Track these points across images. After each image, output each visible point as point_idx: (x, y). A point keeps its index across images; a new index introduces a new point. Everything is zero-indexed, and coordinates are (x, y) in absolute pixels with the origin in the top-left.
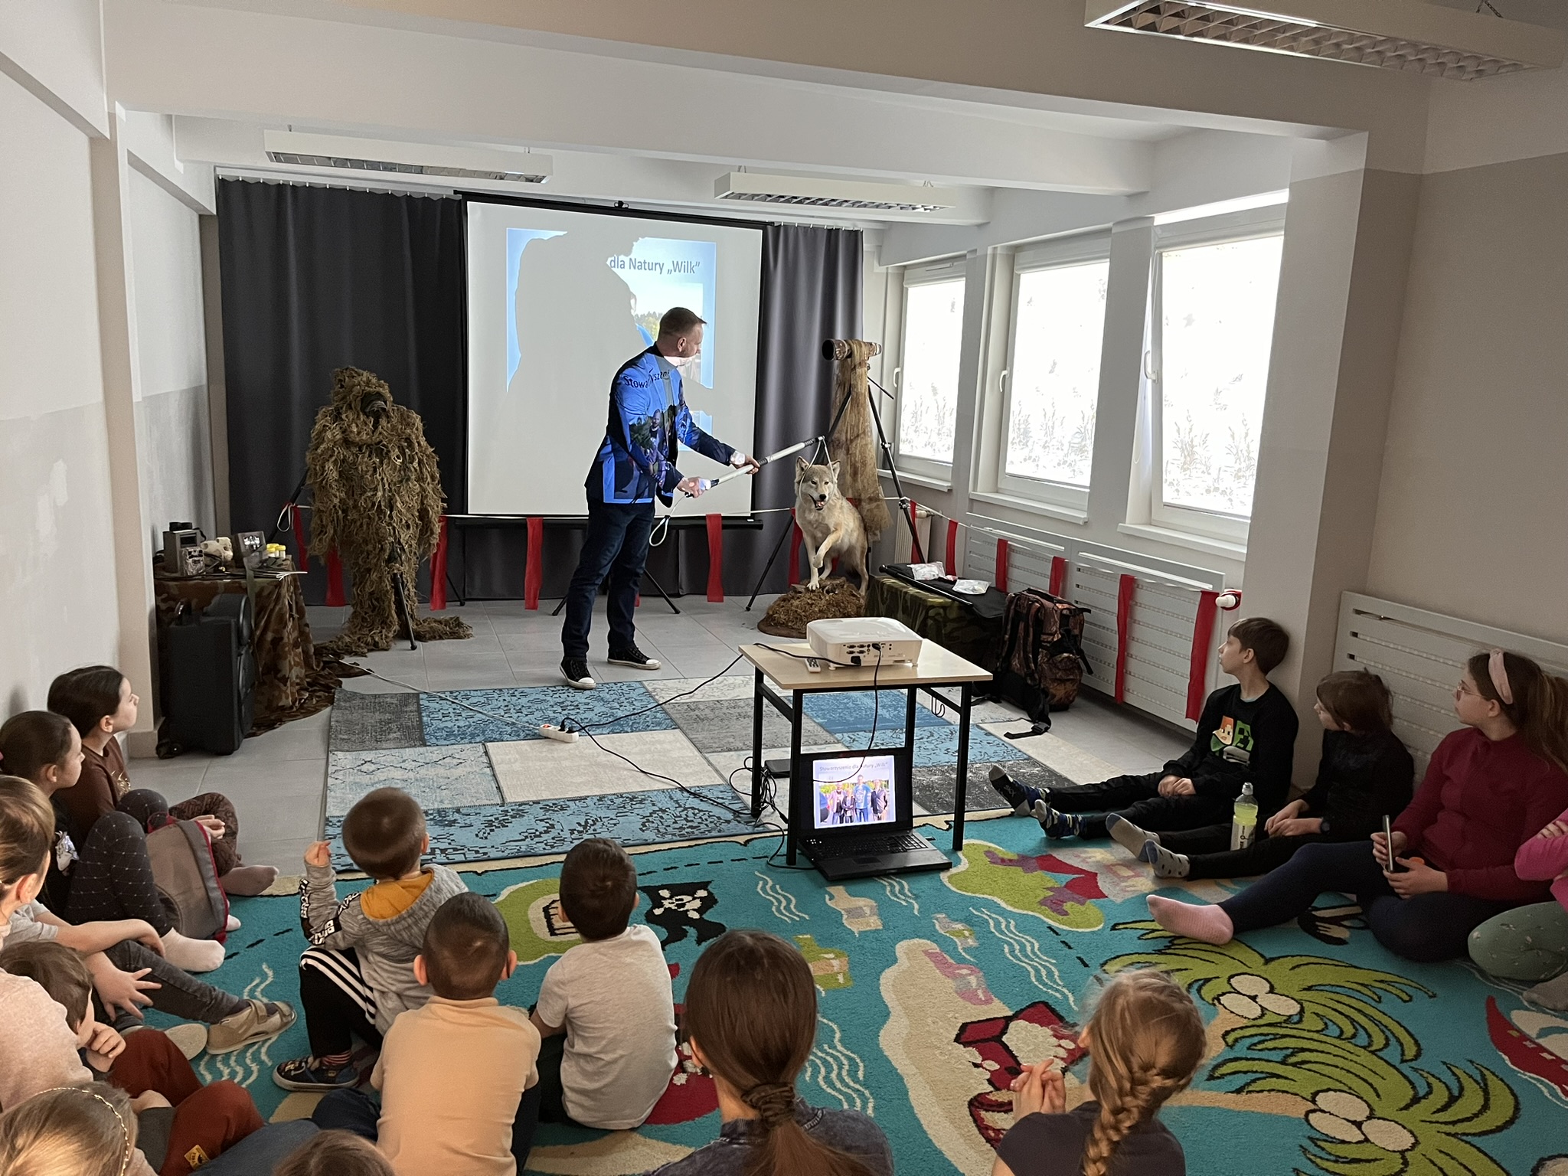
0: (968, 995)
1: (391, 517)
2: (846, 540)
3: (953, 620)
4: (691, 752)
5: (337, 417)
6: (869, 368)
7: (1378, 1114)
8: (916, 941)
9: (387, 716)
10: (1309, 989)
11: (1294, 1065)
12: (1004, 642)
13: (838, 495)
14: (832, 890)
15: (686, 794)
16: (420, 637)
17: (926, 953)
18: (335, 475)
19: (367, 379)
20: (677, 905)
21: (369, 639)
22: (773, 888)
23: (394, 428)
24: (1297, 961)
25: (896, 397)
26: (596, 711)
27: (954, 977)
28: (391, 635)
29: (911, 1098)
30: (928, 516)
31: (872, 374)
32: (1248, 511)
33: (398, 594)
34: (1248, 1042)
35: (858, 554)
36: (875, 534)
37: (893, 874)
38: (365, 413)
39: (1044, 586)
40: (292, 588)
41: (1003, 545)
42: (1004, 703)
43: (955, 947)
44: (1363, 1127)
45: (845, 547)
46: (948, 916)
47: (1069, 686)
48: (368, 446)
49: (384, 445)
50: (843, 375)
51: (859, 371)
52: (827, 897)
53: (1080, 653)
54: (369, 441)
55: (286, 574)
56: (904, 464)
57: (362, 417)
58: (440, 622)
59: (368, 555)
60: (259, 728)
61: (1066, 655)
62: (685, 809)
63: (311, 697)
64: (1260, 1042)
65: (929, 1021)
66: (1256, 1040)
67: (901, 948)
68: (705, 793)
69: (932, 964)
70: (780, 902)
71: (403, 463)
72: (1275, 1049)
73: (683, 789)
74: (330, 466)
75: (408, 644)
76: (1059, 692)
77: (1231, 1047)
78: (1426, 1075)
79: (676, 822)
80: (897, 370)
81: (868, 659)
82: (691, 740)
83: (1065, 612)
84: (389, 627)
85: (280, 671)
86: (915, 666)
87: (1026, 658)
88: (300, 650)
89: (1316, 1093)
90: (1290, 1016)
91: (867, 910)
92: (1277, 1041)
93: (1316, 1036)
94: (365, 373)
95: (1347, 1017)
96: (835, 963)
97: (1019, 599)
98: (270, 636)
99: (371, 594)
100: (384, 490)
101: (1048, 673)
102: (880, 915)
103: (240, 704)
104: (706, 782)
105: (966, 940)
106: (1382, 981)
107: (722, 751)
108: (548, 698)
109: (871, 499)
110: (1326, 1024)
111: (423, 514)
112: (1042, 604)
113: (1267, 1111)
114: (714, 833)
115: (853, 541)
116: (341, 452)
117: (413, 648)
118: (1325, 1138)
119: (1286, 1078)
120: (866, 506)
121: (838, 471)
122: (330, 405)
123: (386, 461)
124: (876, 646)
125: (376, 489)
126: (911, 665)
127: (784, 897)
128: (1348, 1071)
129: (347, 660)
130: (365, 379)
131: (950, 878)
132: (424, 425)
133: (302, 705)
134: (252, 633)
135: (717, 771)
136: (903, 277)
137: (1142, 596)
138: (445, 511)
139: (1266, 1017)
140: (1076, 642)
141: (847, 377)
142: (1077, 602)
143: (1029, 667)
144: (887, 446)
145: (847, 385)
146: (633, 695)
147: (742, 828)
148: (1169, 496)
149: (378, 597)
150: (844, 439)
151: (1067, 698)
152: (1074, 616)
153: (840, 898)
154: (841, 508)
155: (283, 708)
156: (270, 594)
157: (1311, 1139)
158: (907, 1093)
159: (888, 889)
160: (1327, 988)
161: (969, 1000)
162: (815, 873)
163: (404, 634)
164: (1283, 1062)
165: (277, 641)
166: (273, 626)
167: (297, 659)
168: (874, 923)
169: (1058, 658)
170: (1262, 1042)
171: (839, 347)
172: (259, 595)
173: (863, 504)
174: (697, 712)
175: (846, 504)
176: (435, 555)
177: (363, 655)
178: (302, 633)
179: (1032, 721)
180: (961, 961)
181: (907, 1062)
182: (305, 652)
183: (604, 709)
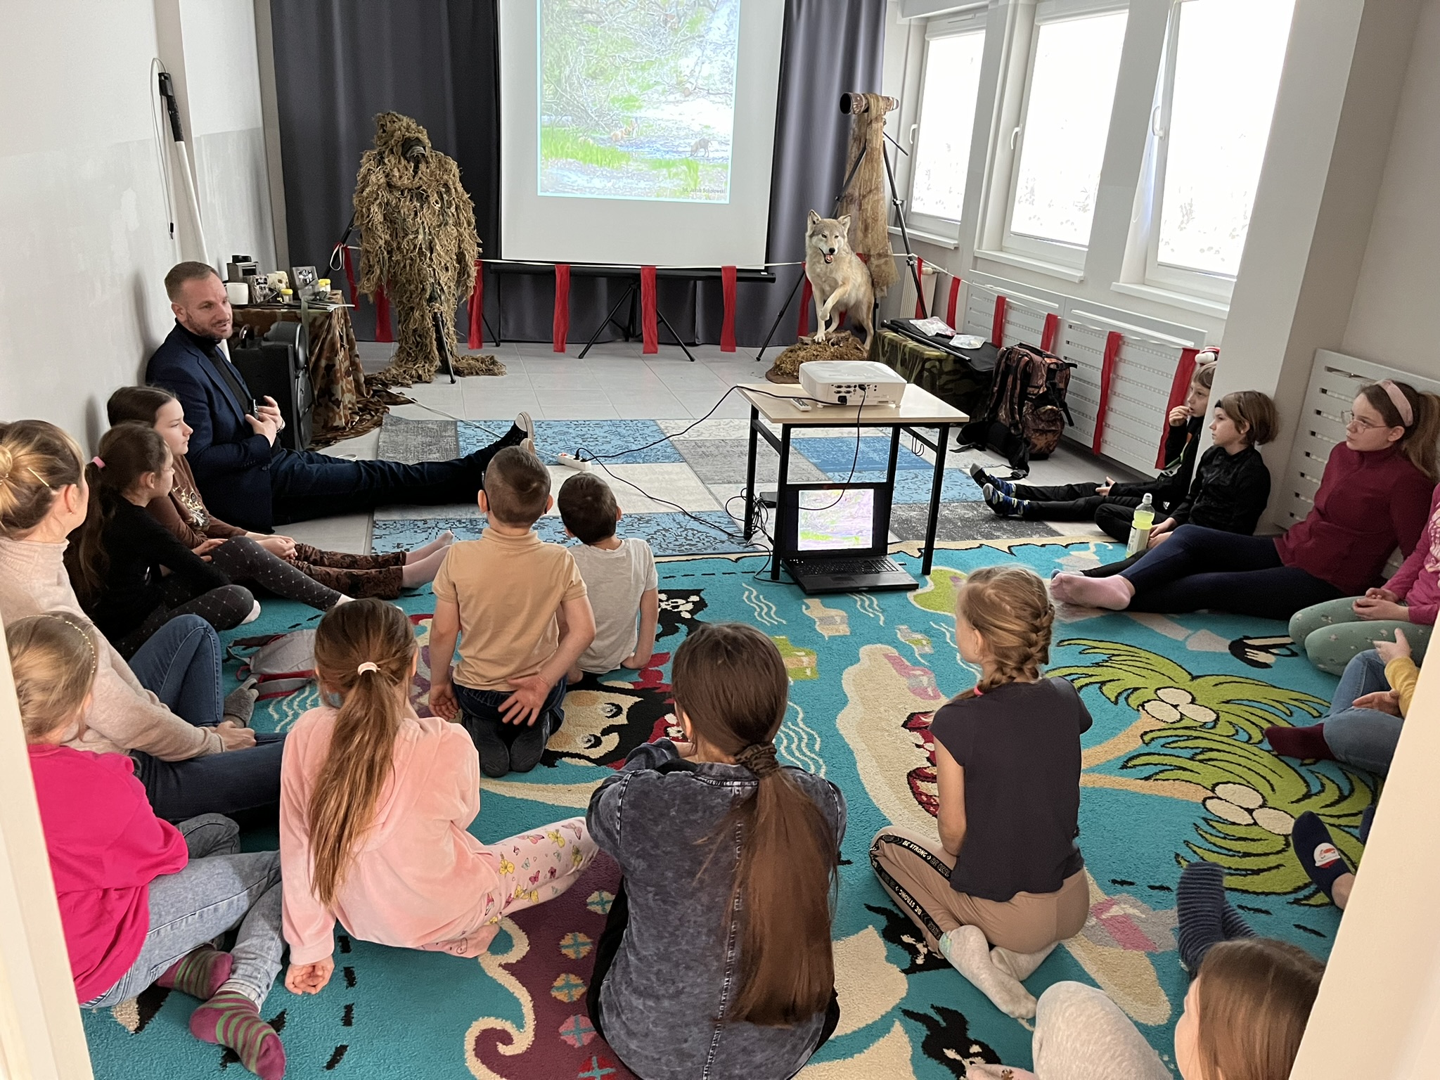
0: (921, 692)
1: (431, 259)
2: (853, 295)
3: (948, 373)
4: (695, 482)
5: (381, 162)
6: (885, 123)
7: (1269, 804)
8: (879, 645)
9: (428, 439)
10: (1228, 702)
11: (1201, 761)
12: (993, 393)
13: (847, 248)
14: (809, 601)
15: (687, 517)
16: (459, 372)
17: (887, 656)
18: (380, 218)
19: (406, 125)
20: (672, 607)
21: (414, 372)
22: (757, 597)
23: (432, 173)
24: (1222, 679)
25: (911, 154)
26: (615, 442)
27: (909, 676)
28: (433, 369)
29: (858, 768)
30: (934, 273)
31: (889, 128)
32: (1235, 270)
33: (438, 331)
34: (1163, 741)
35: (865, 308)
36: (882, 290)
37: (865, 591)
38: (406, 158)
39: (1037, 342)
40: (343, 321)
41: (1001, 302)
42: (988, 451)
43: (913, 653)
44: (1254, 814)
45: (852, 302)
46: (910, 628)
47: (1050, 436)
48: (410, 190)
49: (424, 190)
50: (860, 129)
51: (874, 125)
52: (804, 607)
53: (1064, 406)
54: (410, 186)
55: (336, 306)
56: (914, 222)
57: (403, 162)
58: (477, 360)
59: (411, 294)
60: (317, 444)
61: (1049, 407)
62: (686, 529)
63: (361, 421)
64: (1173, 742)
65: (882, 709)
66: (1170, 740)
67: (864, 651)
68: (704, 517)
69: (890, 665)
70: (762, 609)
71: (441, 208)
72: (1186, 748)
73: (685, 513)
74: (375, 208)
75: (448, 378)
76: (1040, 442)
77: (1147, 744)
78: (1320, 776)
79: (677, 540)
80: (914, 126)
81: (853, 399)
82: (695, 472)
83: (1052, 366)
84: (431, 362)
85: (333, 395)
86: (898, 407)
87: (1012, 409)
88: (351, 378)
89: (1217, 784)
90: (1205, 723)
91: (838, 619)
92: (1189, 742)
93: (1225, 740)
94: (405, 119)
95: (1257, 726)
96: (805, 659)
97: (1010, 353)
98: (323, 363)
99: (415, 331)
100: (425, 233)
101: (1031, 424)
102: (850, 625)
103: (299, 420)
104: (706, 508)
105: (922, 646)
106: (1296, 700)
107: (724, 483)
108: (571, 431)
109: (880, 256)
110: (1237, 731)
111: (461, 257)
112: (1031, 359)
113: (1169, 794)
114: (709, 551)
115: (861, 296)
116: (385, 195)
117: (453, 382)
118: (1217, 819)
119: (1192, 771)
120: (874, 261)
121: (848, 226)
122: (372, 148)
123: (425, 206)
124: (862, 387)
125: (417, 232)
126: (894, 406)
127: (767, 605)
128: (1249, 769)
129: (394, 390)
130: (405, 125)
131: (915, 597)
132: (460, 171)
133: (353, 428)
134: (307, 360)
135: (716, 499)
136: (925, 29)
137: (1127, 352)
138: (481, 256)
139: (1183, 722)
140: (1060, 395)
141: (863, 131)
142: (1066, 358)
143: (1013, 418)
144: (898, 202)
145: (863, 140)
146: (647, 431)
147: (735, 547)
148: (1164, 256)
149: (420, 334)
150: (857, 194)
151: (1048, 448)
152: (1061, 371)
153: (815, 608)
154: (850, 262)
155: (337, 429)
156: (322, 324)
157: (1205, 819)
158: (855, 764)
159: (859, 603)
160: (1245, 702)
161: (920, 695)
162: (795, 587)
163: (444, 369)
164: (1192, 759)
165: (330, 367)
166: (326, 354)
167: (349, 386)
168: (844, 630)
169: (1042, 410)
170: (1177, 741)
171: (857, 100)
172: (312, 325)
173: (872, 259)
174: (703, 449)
175: (856, 260)
176: (473, 297)
177: (408, 386)
178: (353, 364)
179: (1013, 468)
180: (916, 663)
181: (859, 740)
182: (357, 381)
183: (620, 443)
